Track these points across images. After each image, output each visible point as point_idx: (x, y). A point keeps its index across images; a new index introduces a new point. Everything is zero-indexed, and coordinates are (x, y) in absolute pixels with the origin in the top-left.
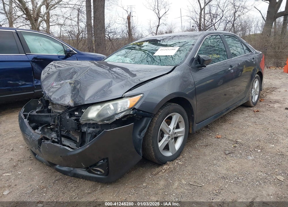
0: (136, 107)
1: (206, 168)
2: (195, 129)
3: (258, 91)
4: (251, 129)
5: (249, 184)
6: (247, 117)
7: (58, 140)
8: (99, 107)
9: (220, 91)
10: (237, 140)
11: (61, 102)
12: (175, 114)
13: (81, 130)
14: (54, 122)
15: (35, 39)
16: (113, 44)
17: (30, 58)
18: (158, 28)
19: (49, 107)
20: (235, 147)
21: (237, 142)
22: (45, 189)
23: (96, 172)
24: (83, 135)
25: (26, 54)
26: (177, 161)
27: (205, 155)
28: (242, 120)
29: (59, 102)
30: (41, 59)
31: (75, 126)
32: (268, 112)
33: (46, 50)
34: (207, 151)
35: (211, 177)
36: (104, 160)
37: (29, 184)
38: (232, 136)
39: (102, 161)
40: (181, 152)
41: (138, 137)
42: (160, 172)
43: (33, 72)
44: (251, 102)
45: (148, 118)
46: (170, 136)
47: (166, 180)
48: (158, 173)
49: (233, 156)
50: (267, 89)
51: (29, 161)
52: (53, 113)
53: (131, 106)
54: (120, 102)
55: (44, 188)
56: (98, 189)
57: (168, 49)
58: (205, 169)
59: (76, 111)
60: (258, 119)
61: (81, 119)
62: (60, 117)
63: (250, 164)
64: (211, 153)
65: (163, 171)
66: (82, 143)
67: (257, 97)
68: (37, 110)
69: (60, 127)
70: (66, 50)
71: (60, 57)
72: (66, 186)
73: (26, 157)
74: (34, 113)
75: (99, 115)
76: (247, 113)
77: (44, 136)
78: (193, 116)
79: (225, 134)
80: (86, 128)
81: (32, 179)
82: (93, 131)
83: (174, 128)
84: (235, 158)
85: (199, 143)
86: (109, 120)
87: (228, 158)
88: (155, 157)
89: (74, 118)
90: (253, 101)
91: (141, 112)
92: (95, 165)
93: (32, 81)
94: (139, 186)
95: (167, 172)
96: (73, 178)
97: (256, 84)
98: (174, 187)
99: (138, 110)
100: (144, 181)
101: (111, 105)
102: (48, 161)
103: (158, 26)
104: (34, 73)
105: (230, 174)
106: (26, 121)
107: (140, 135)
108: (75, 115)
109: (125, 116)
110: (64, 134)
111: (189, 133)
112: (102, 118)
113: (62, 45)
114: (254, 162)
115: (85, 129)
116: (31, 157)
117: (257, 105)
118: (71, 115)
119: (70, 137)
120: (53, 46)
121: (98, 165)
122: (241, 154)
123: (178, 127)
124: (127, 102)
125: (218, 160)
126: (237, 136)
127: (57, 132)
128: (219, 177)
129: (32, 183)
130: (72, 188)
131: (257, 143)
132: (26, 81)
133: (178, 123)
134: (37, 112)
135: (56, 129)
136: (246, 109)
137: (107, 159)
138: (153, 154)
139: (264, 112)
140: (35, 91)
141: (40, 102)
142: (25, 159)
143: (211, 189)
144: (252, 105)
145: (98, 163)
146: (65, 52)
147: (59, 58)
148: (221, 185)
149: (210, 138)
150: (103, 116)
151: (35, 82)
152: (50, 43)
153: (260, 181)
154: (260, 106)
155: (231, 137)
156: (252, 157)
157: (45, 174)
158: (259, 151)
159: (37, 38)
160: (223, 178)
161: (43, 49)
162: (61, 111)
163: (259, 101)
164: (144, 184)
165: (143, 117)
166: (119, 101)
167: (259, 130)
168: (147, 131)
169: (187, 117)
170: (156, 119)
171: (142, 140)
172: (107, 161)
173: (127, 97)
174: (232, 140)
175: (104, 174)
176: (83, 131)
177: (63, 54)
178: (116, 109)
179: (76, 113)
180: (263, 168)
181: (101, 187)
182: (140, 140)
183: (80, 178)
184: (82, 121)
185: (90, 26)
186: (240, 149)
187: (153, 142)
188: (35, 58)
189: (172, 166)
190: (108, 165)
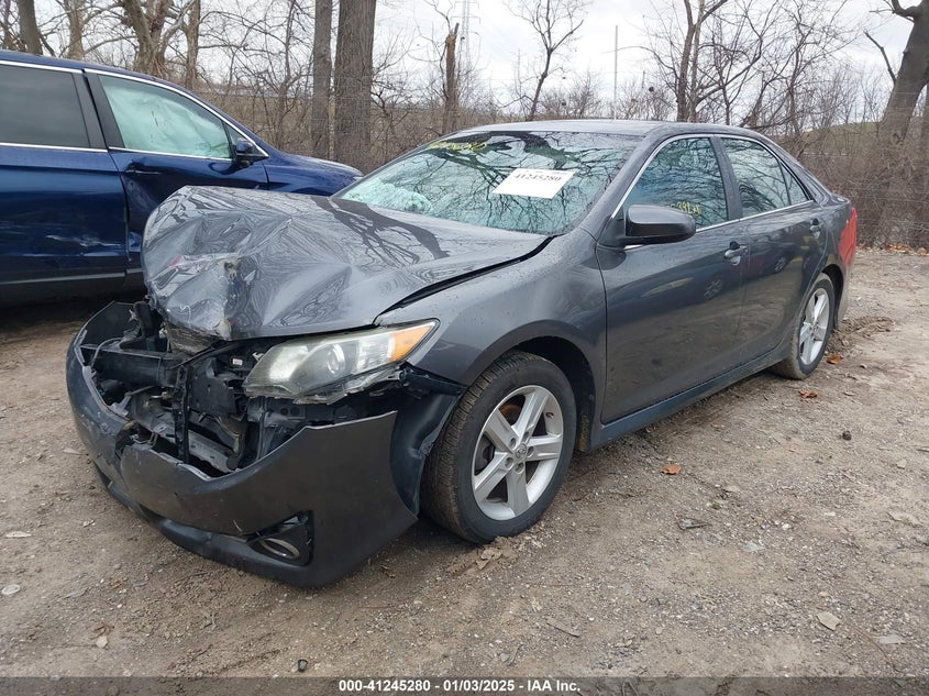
0: (414, 360)
1: (612, 568)
2: (596, 441)
3: (825, 328)
4: (778, 453)
5: (729, 628)
6: (773, 412)
7: (177, 439)
8: (302, 350)
9: (706, 316)
10: (726, 485)
11: (192, 322)
12: (534, 390)
13: (246, 416)
14: (173, 381)
15: (141, 104)
16: (392, 127)
17: (122, 163)
18: (541, 82)
19: (161, 332)
20: (716, 507)
21: (724, 494)
22: (125, 591)
23: (277, 552)
24: (251, 431)
25: (109, 150)
26: (528, 538)
27: (617, 526)
28: (757, 421)
29: (189, 323)
30: (153, 169)
31: (228, 403)
32: (847, 402)
33: (174, 140)
34: (626, 513)
35: (620, 598)
36: (300, 515)
37: (79, 571)
38: (712, 473)
39: (295, 520)
40: (545, 509)
41: (412, 451)
42: (470, 567)
43: (128, 208)
44: (796, 362)
45: (449, 397)
46: (512, 456)
47: (485, 595)
48: (464, 569)
49: (700, 538)
50: (862, 322)
51: (87, 499)
52: (170, 352)
53: (398, 357)
54: (365, 342)
55: (120, 585)
56: (277, 603)
57: (539, 174)
58: (607, 571)
59: (239, 354)
60: (808, 421)
61: (246, 381)
62: (189, 369)
63: (749, 565)
64: (636, 522)
65: (481, 565)
66: (247, 457)
67: (817, 346)
68: (125, 339)
69: (186, 399)
70: (234, 143)
71: (214, 166)
72: (186, 584)
73: (80, 484)
74: (115, 347)
75: (300, 376)
76: (780, 397)
77: (139, 421)
78: (592, 397)
79: (694, 463)
80: (261, 410)
81: (90, 557)
82: (282, 424)
83: (526, 434)
84: (706, 542)
85: (607, 484)
86: (330, 393)
87: (687, 541)
88: (460, 518)
89: (226, 377)
90: (804, 361)
91: (427, 376)
92: (274, 530)
93: (123, 240)
94: (401, 606)
95: (492, 568)
96: (209, 563)
97: (819, 308)
98: (504, 618)
99: (418, 370)
100: (418, 593)
101: (337, 347)
102: (141, 506)
103: (544, 76)
104: (128, 211)
105: (679, 592)
106: (87, 371)
107: (417, 447)
108: (231, 368)
109: (376, 386)
110: (197, 423)
111: (576, 451)
112: (308, 387)
113: (225, 126)
114: (761, 561)
115: (256, 414)
116: (94, 485)
117: (814, 376)
118: (222, 365)
119: (215, 434)
120: (196, 128)
121: (283, 530)
122: (728, 532)
123: (540, 430)
124: (385, 341)
125: (654, 545)
126: (729, 473)
127: (175, 414)
128: (644, 599)
129: (88, 567)
130: (202, 593)
131: (784, 501)
132: (103, 238)
133: (542, 417)
134: (123, 346)
135: (175, 407)
136: (777, 384)
137: (310, 513)
138: (454, 509)
139: (830, 400)
140: (129, 271)
141: (133, 316)
142: (75, 492)
143: (610, 635)
144: (799, 373)
145: (282, 523)
146: (232, 149)
147: (212, 168)
148: (644, 625)
149: (645, 472)
150: (313, 378)
151: (131, 242)
152: (187, 117)
153: (765, 624)
154: (825, 377)
155: (709, 475)
156: (758, 544)
157: (131, 542)
158: (786, 526)
159: (148, 98)
160: (657, 603)
161: (165, 137)
162: (194, 350)
163: (824, 361)
164: (416, 602)
165: (433, 392)
166: (365, 337)
167: (800, 459)
168: (442, 437)
169: (571, 401)
170: (473, 402)
171: (423, 464)
172: (310, 522)
173: (389, 326)
174: (710, 486)
175: (298, 558)
176: (250, 420)
177: (223, 157)
178: (350, 361)
179: (237, 362)
180: (784, 581)
181: (287, 600)
182: (417, 462)
183: (229, 566)
184: (251, 388)
185: (325, 61)
186: (728, 514)
187: (456, 472)
188: (136, 165)
189: (509, 552)
190: (311, 534)
